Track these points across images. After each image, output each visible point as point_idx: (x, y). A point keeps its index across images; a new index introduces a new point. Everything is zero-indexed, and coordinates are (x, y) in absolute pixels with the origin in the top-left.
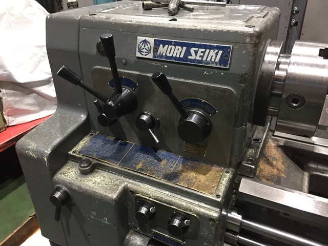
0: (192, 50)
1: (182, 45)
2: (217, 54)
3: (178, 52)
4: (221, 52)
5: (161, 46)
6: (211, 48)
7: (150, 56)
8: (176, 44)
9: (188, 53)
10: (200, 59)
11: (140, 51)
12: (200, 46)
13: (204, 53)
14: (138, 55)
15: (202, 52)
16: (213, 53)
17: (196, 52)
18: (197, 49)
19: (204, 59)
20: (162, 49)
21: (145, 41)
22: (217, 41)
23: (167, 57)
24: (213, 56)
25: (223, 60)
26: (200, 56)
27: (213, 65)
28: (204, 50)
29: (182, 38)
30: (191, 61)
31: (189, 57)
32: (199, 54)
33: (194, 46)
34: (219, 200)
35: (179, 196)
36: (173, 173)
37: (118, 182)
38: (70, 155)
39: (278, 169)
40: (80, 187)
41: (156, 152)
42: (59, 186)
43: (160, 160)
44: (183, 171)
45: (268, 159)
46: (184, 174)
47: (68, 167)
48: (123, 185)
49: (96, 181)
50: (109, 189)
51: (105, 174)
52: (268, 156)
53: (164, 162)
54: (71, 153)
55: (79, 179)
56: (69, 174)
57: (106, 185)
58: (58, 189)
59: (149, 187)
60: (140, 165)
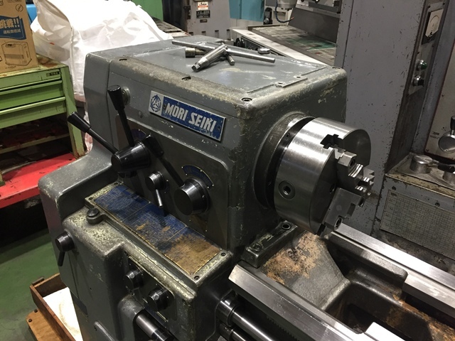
0: (193, 114)
1: (185, 107)
2: (212, 123)
3: (181, 114)
4: (215, 122)
5: (169, 104)
6: (208, 116)
7: (159, 113)
8: (181, 106)
9: (189, 117)
10: (198, 125)
11: (152, 107)
12: (199, 112)
13: (201, 119)
14: (150, 110)
15: (200, 119)
16: (209, 121)
17: (196, 117)
18: (196, 115)
19: (201, 127)
20: (169, 108)
21: (156, 97)
22: (214, 110)
23: (172, 117)
24: (209, 125)
25: (216, 132)
26: (198, 123)
27: (208, 135)
28: (201, 117)
29: (186, 99)
30: (191, 125)
31: (190, 122)
32: (198, 120)
33: (194, 110)
34: (196, 282)
35: (164, 269)
36: (168, 242)
37: (116, 240)
38: (86, 201)
39: (302, 267)
40: (81, 236)
41: (165, 215)
42: (66, 230)
43: (164, 225)
44: (179, 242)
45: (296, 252)
46: (178, 247)
47: (81, 214)
48: (119, 244)
49: (97, 233)
50: (104, 245)
51: (109, 228)
52: (298, 248)
53: (166, 229)
54: (87, 199)
55: (84, 228)
56: (78, 221)
57: (104, 239)
58: (65, 234)
59: (142, 252)
60: (142, 226)
